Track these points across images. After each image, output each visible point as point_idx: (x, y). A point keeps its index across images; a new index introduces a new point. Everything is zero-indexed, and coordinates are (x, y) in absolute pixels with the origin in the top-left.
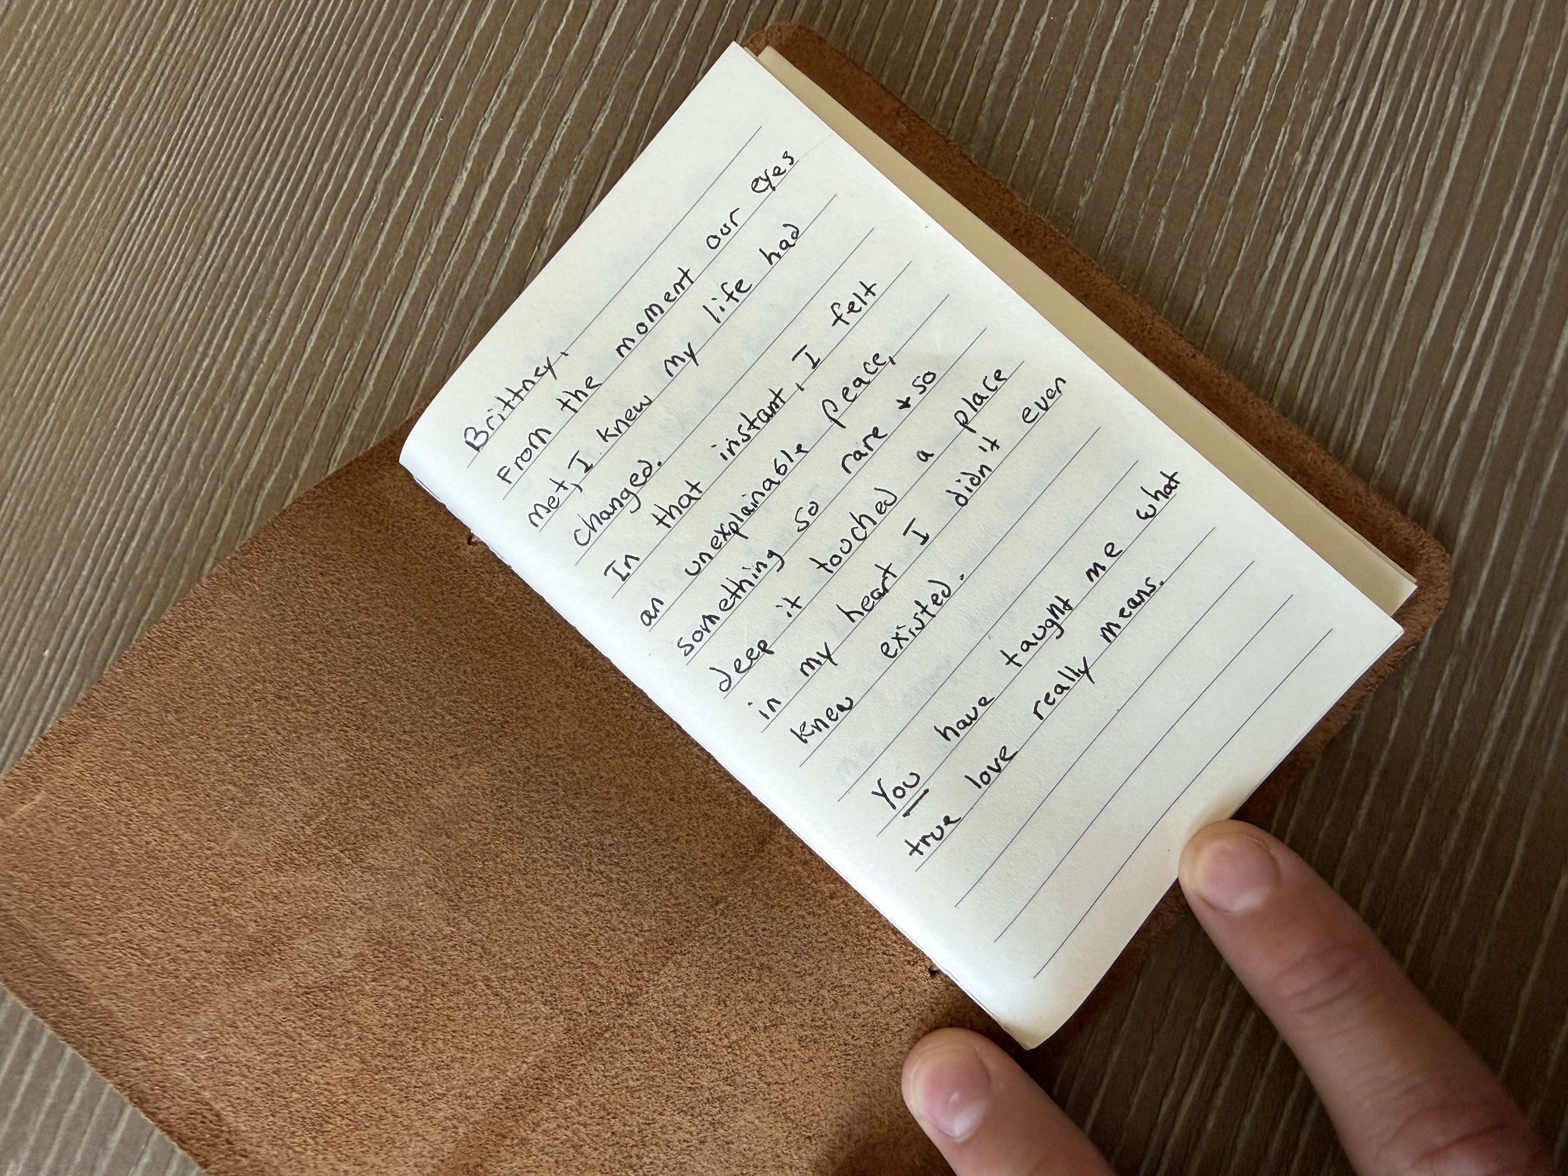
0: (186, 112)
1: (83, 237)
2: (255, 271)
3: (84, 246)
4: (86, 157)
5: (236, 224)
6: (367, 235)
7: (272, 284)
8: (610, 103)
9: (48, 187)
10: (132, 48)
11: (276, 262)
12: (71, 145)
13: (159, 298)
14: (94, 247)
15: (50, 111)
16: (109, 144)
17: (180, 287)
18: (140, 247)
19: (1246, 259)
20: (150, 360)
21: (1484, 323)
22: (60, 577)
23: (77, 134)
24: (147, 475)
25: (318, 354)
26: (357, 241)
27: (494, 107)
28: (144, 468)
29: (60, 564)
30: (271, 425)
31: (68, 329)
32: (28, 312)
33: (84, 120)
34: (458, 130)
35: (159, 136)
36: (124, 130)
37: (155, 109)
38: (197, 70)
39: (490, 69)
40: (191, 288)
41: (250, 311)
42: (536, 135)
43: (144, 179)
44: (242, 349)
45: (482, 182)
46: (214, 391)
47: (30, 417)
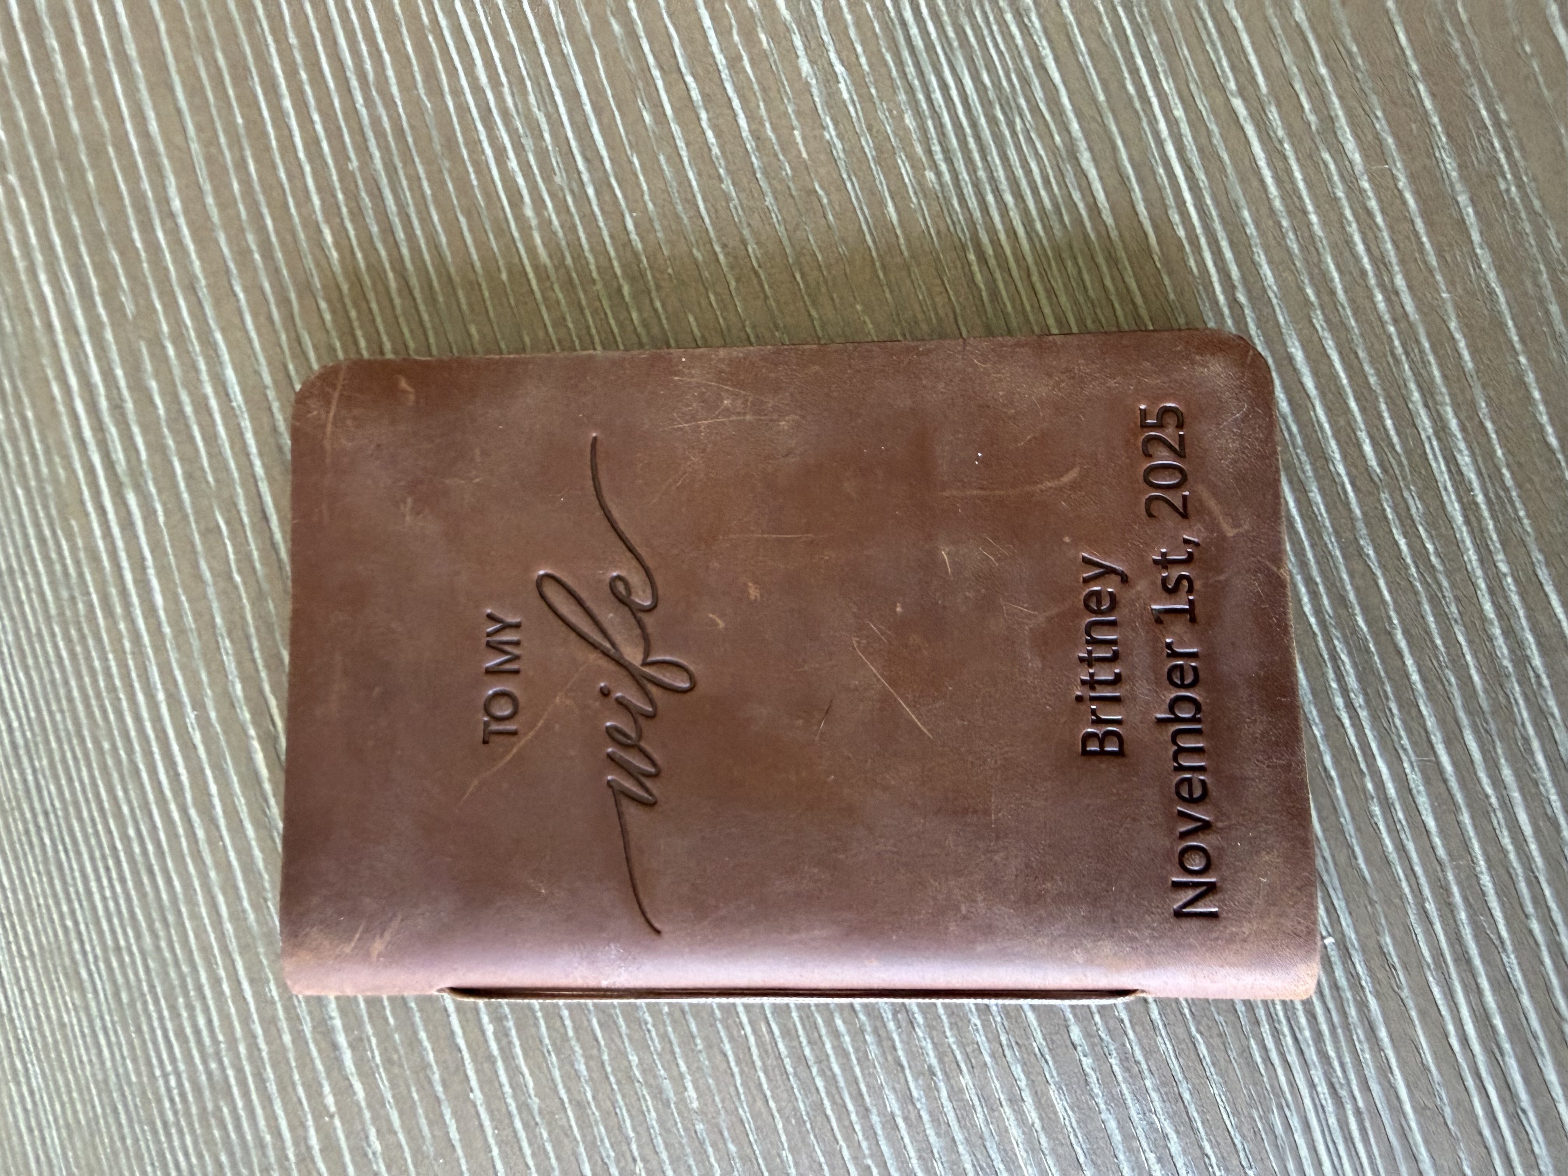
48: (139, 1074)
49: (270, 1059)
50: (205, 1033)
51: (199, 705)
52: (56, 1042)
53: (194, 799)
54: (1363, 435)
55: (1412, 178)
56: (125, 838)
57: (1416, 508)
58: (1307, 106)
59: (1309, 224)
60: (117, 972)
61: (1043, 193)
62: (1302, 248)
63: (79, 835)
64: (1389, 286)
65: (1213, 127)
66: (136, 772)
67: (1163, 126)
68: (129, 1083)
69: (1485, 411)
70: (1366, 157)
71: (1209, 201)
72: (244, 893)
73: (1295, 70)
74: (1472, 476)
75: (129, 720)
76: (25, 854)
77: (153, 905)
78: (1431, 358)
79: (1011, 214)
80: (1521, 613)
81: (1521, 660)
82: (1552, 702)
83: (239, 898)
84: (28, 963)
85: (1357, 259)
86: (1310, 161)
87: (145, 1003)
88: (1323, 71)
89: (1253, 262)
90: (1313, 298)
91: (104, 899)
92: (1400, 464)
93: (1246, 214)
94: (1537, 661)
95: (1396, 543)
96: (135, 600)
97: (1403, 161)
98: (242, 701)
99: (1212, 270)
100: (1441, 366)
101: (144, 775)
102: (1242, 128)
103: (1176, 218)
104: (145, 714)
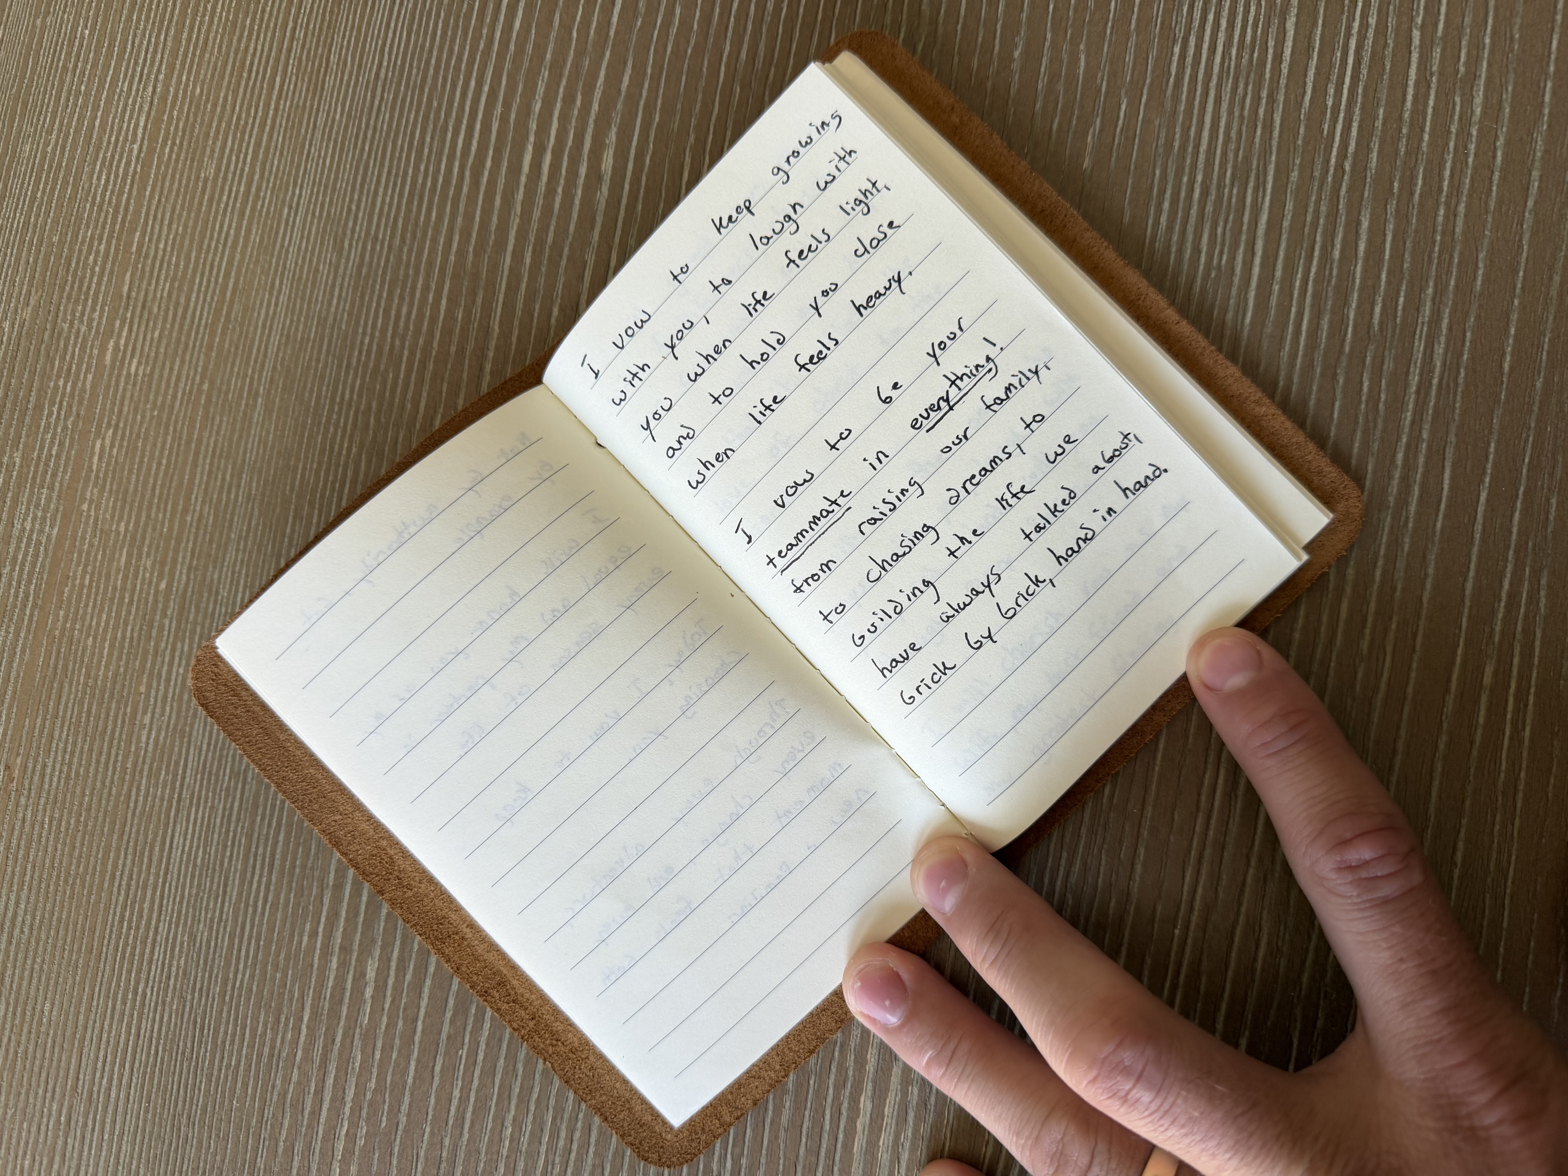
0: (305, 152)
1: (251, 266)
2: (387, 260)
3: (254, 272)
4: (238, 205)
5: (364, 228)
6: (466, 212)
7: (402, 268)
8: (630, 64)
9: (216, 235)
10: (253, 111)
11: (401, 250)
12: (225, 198)
13: (320, 299)
14: (262, 273)
15: (203, 175)
16: (253, 190)
17: (334, 285)
18: (296, 263)
19: (1153, 72)
20: (325, 347)
21: (1347, 80)
22: (297, 528)
23: (227, 188)
24: (343, 436)
25: (450, 312)
26: (460, 220)
27: (541, 89)
28: (340, 431)
29: (294, 518)
30: (428, 376)
31: (257, 338)
32: (224, 333)
33: (230, 176)
34: (517, 114)
35: (289, 174)
36: (262, 177)
37: (281, 154)
38: (306, 116)
39: (531, 60)
40: (342, 285)
41: (391, 293)
42: (578, 103)
43: (286, 211)
44: (392, 323)
45: (544, 150)
46: (378, 360)
47: (245, 414)
48: (348, 324)
49: (436, 356)
50: (403, 319)
51: (507, 105)
52: (307, 279)
53: (473, 164)
54: (1379, 300)
55: (1508, 142)
56: (417, 168)
57: (1388, 365)
58: (1463, 59)
59: (1421, 139)
60: (368, 253)
61: (1249, 30)
62: (1407, 152)
63: (389, 154)
64: (1452, 208)
65: (1390, 41)
66: (445, 129)
67: (1356, 25)
68: (340, 328)
69: (1471, 324)
70: (1484, 113)
71: (1360, 91)
72: (473, 241)
73: (1468, 30)
74: (1439, 364)
75: (458, 94)
76: (349, 150)
77: (412, 221)
78: (1454, 270)
79: (1220, 35)
80: (1420, 470)
81: (1403, 501)
82: (1407, 540)
83: (469, 243)
84: (316, 221)
85: (1441, 180)
86: (1444, 96)
87: (375, 281)
88: (1487, 41)
89: (1368, 145)
90: (1396, 190)
91: (383, 202)
92: (1394, 332)
93: (1381, 111)
94: (1413, 508)
95: (1361, 383)
96: (502, 18)
97: (1508, 128)
98: (536, 116)
99: (1337, 138)
100: (1458, 279)
101: (449, 135)
102: (1410, 53)
103: (1331, 91)
104: (470, 95)
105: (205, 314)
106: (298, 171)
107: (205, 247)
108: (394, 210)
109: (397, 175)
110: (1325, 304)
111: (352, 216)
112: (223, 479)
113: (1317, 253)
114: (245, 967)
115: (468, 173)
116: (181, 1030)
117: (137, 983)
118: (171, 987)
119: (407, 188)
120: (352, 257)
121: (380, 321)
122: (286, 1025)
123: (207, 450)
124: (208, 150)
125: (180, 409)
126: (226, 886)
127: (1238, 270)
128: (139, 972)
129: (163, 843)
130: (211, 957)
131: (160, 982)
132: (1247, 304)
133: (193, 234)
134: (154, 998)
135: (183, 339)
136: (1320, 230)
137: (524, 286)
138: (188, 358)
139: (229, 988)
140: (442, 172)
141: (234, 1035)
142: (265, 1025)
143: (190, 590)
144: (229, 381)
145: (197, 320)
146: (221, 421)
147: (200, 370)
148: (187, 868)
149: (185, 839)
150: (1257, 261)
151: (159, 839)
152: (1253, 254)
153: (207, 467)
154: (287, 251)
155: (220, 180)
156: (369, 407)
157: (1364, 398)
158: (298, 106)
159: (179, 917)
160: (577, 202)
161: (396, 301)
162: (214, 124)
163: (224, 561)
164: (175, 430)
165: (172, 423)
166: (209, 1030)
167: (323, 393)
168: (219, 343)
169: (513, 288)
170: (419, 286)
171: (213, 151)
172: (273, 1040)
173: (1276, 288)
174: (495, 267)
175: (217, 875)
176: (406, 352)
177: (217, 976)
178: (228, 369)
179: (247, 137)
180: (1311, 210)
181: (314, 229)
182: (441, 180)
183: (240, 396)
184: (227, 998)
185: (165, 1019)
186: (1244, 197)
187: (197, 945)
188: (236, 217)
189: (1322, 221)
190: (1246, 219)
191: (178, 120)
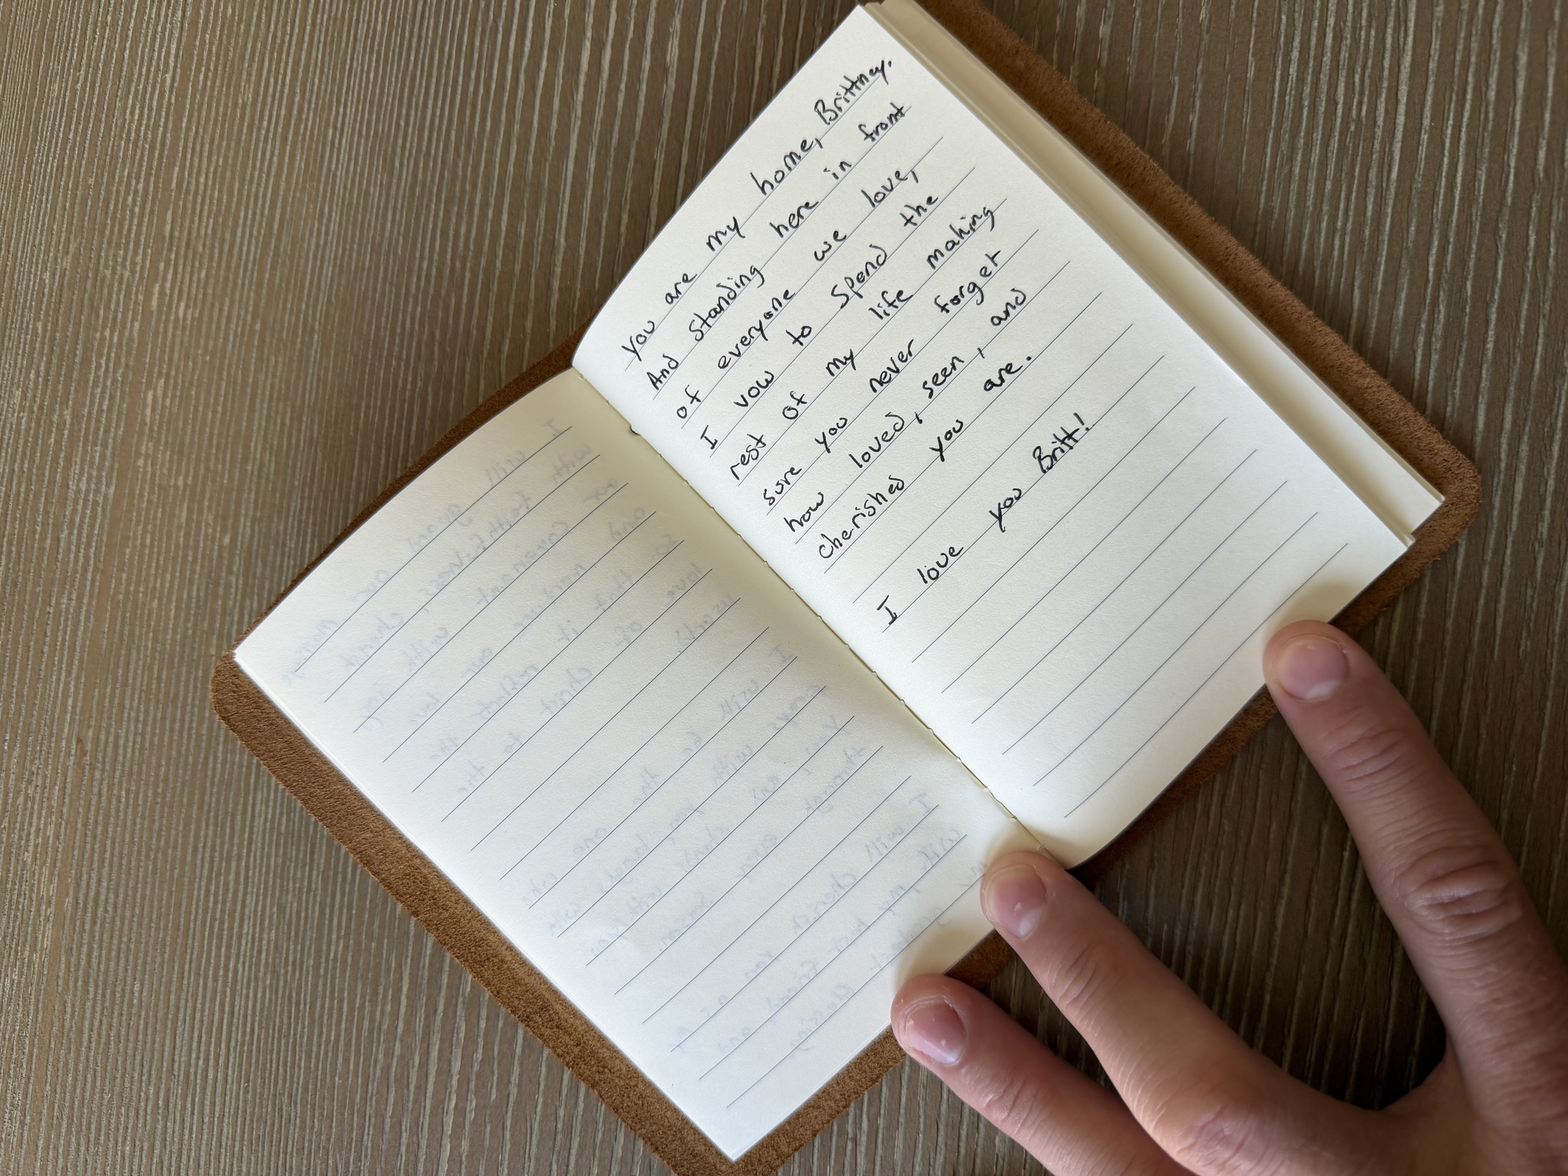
0: (347, 67)
1: (298, 195)
2: (442, 176)
3: (301, 201)
4: (280, 130)
5: (415, 145)
6: (523, 118)
7: (458, 184)
9: (258, 164)
10: (289, 28)
11: (455, 164)
12: (265, 124)
13: (373, 224)
14: (309, 200)
15: (240, 101)
16: (295, 112)
17: (386, 208)
18: (345, 188)
20: (381, 275)
22: (364, 471)
23: (267, 113)
24: (407, 370)
26: (517, 127)
28: (402, 365)
29: (361, 460)
30: (493, 298)
31: (309, 271)
32: (273, 268)
33: (269, 99)
34: (572, 9)
35: (332, 93)
36: (303, 97)
37: (322, 71)
38: (346, 29)
40: (395, 208)
41: (447, 212)
43: (331, 131)
44: (450, 244)
45: (604, 45)
46: (439, 285)
47: (301, 353)
105: (253, 249)
106: (340, 89)
107: (248, 177)
108: (445, 122)
109: (446, 85)
110: (1482, 152)
111: (401, 132)
112: (283, 424)
113: (1469, 96)
114: (338, 938)
115: (522, 77)
116: (276, 1006)
117: (228, 958)
118: (263, 962)
119: (458, 97)
120: (404, 177)
121: (438, 243)
122: (385, 996)
123: (263, 394)
124: (245, 73)
125: (233, 352)
126: (312, 853)
127: (1380, 121)
128: (229, 947)
129: (244, 812)
130: (302, 929)
131: (251, 957)
132: (1392, 158)
133: (234, 165)
134: (246, 973)
135: (231, 277)
136: (1472, 70)
137: (589, 193)
138: (237, 297)
139: (323, 960)
140: (495, 76)
141: (331, 1009)
142: (363, 997)
143: (255, 543)
144: (282, 319)
145: (244, 257)
146: (276, 362)
147: (250, 309)
148: (271, 836)
149: (267, 807)
150: (1402, 108)
151: (240, 807)
152: (1397, 101)
153: (265, 412)
154: (335, 176)
155: (259, 105)
156: (432, 336)
157: (1531, 254)
158: (336, 19)
159: (266, 888)
160: (642, 98)
161: (454, 220)
162: (249, 46)
163: (289, 509)
164: (229, 375)
165: (226, 368)
166: (305, 1005)
167: (383, 325)
168: (269, 280)
169: (577, 197)
170: (478, 202)
171: (249, 74)
172: (373, 1013)
173: (1425, 137)
174: (557, 175)
175: (303, 842)
176: (468, 275)
177: (310, 948)
178: (281, 306)
179: (284, 57)
180: (1460, 47)
181: (361, 150)
182: (493, 86)
183: (295, 334)
184: (322, 971)
185: (259, 995)
186: (1384, 38)
187: (287, 916)
188: (278, 143)
189: (1473, 59)
190: (1387, 64)
191: (211, 44)
